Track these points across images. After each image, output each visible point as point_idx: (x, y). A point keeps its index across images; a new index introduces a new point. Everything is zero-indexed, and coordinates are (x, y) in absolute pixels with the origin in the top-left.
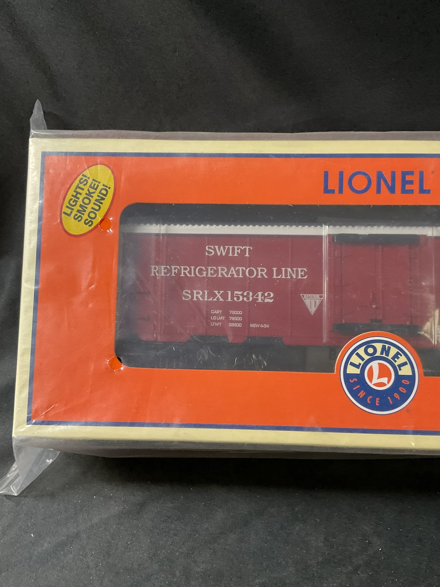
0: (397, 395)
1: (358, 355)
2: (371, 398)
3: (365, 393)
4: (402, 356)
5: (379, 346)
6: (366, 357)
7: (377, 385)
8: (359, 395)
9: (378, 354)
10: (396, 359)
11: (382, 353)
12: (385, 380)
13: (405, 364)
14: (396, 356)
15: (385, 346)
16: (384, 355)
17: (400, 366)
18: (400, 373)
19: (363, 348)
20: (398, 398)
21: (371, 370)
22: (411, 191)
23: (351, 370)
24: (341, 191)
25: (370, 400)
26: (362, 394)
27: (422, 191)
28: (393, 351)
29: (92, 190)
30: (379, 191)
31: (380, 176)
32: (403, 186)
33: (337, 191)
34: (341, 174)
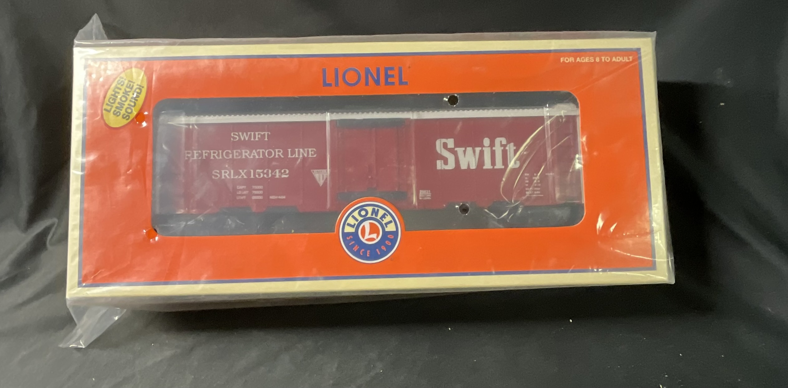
0: (384, 247)
1: (353, 217)
3: (358, 247)
4: (388, 216)
5: (370, 209)
6: (360, 219)
7: (368, 240)
8: (354, 249)
9: (369, 215)
10: (383, 219)
11: (372, 215)
12: (374, 236)
13: (390, 222)
14: (384, 216)
15: (375, 209)
16: (374, 216)
17: (386, 224)
18: (387, 230)
19: (358, 210)
20: (384, 250)
21: (364, 228)
22: (393, 83)
23: (348, 229)
24: (337, 84)
25: (363, 252)
26: (356, 248)
27: (401, 83)
28: (381, 212)
29: (128, 90)
30: (367, 84)
31: (368, 72)
32: (386, 80)
33: (333, 84)
34: (336, 71)
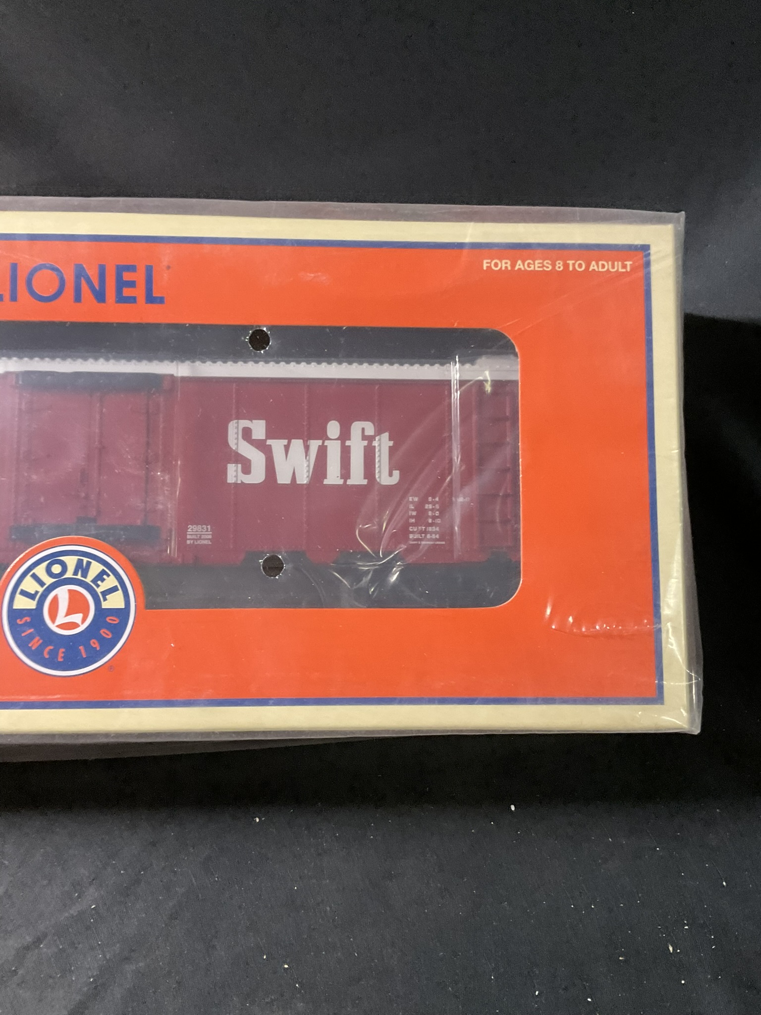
0: (96, 642)
1: (34, 576)
2: (51, 650)
3: (41, 641)
4: (110, 577)
5: (71, 562)
6: (49, 581)
7: (62, 626)
8: (30, 645)
9: (69, 574)
10: (99, 582)
11: (75, 573)
12: (77, 618)
13: (113, 590)
14: (100, 577)
15: (82, 560)
16: (79, 577)
17: (105, 593)
18: (105, 605)
19: (45, 564)
20: (96, 648)
21: (55, 602)
22: (132, 300)
23: (21, 603)
24: (14, 298)
25: (50, 652)
26: (35, 643)
27: (151, 299)
28: (96, 568)
30: (78, 298)
31: (80, 273)
32: (119, 291)
33: (7, 296)
34: (14, 267)
